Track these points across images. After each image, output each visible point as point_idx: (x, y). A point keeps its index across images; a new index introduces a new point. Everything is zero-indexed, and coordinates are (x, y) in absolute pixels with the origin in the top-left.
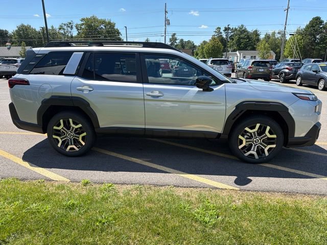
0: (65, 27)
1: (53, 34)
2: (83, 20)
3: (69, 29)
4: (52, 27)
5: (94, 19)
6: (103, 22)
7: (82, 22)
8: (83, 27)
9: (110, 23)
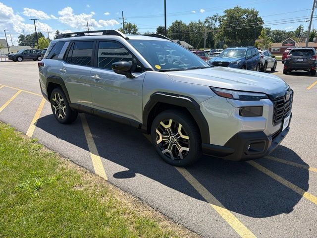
0: (210, 20)
1: (200, 27)
2: (226, 11)
3: (214, 22)
4: (199, 21)
5: (238, 9)
6: (246, 11)
7: (226, 14)
8: (225, 19)
9: (252, 12)
